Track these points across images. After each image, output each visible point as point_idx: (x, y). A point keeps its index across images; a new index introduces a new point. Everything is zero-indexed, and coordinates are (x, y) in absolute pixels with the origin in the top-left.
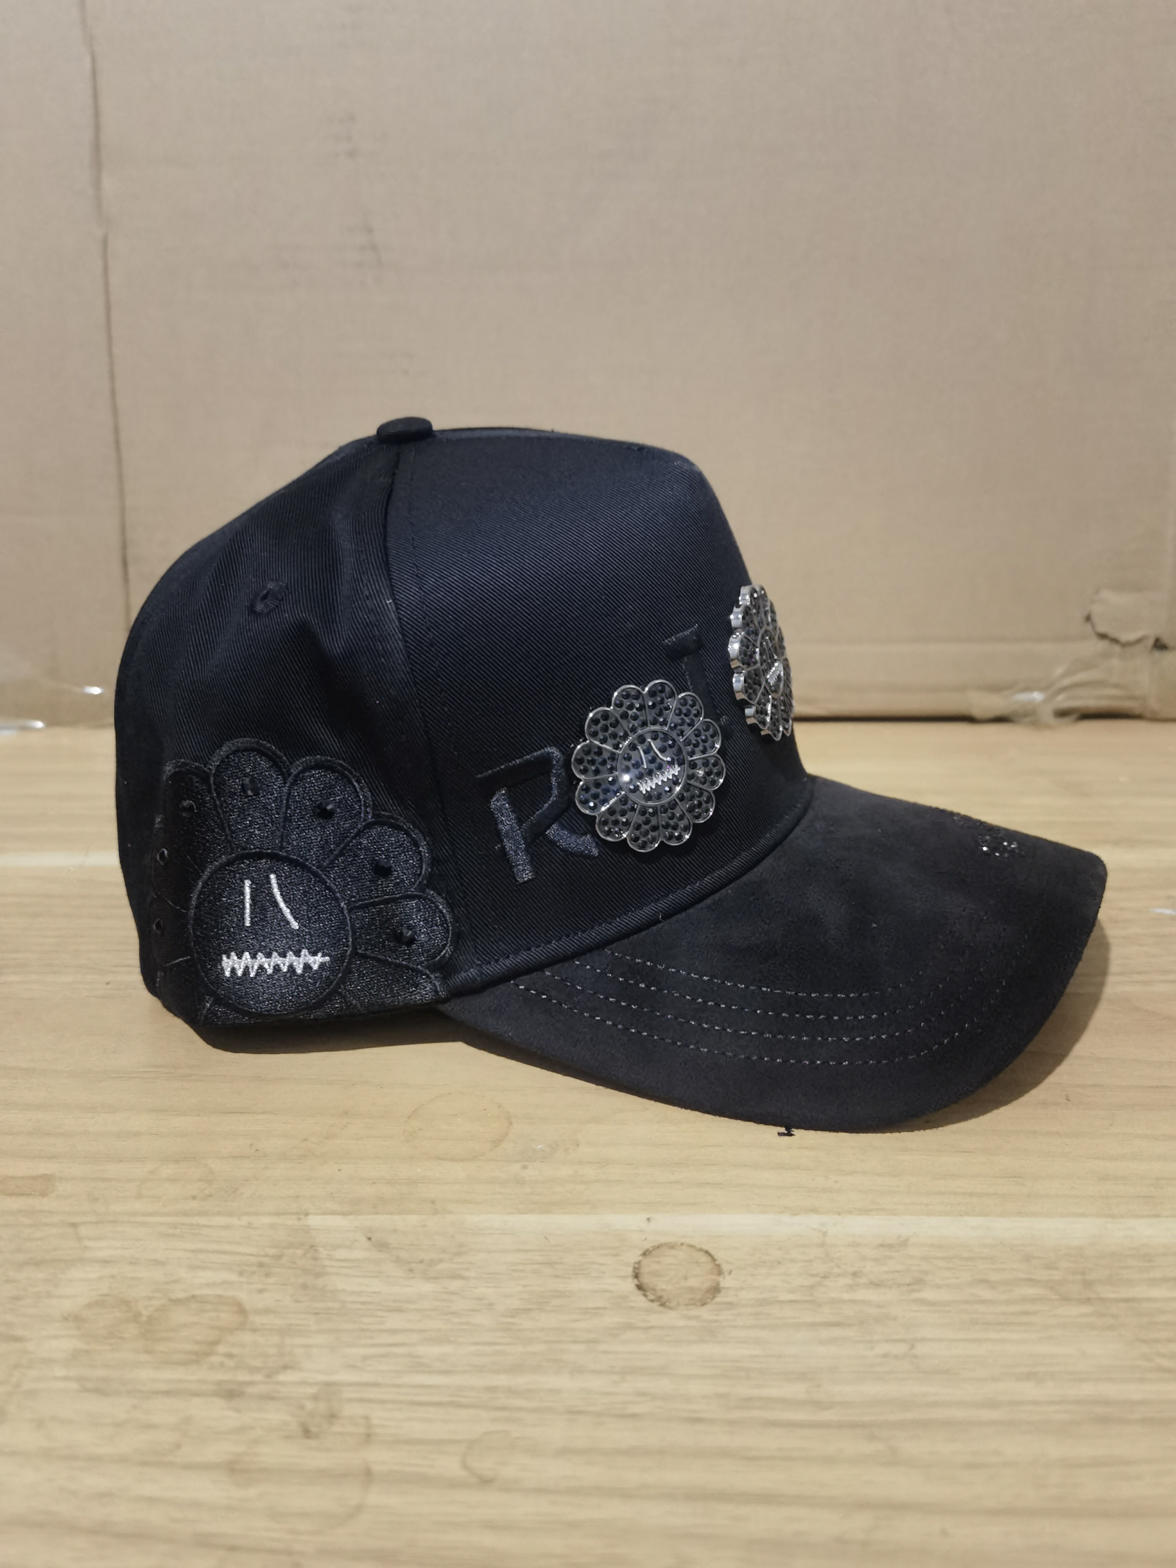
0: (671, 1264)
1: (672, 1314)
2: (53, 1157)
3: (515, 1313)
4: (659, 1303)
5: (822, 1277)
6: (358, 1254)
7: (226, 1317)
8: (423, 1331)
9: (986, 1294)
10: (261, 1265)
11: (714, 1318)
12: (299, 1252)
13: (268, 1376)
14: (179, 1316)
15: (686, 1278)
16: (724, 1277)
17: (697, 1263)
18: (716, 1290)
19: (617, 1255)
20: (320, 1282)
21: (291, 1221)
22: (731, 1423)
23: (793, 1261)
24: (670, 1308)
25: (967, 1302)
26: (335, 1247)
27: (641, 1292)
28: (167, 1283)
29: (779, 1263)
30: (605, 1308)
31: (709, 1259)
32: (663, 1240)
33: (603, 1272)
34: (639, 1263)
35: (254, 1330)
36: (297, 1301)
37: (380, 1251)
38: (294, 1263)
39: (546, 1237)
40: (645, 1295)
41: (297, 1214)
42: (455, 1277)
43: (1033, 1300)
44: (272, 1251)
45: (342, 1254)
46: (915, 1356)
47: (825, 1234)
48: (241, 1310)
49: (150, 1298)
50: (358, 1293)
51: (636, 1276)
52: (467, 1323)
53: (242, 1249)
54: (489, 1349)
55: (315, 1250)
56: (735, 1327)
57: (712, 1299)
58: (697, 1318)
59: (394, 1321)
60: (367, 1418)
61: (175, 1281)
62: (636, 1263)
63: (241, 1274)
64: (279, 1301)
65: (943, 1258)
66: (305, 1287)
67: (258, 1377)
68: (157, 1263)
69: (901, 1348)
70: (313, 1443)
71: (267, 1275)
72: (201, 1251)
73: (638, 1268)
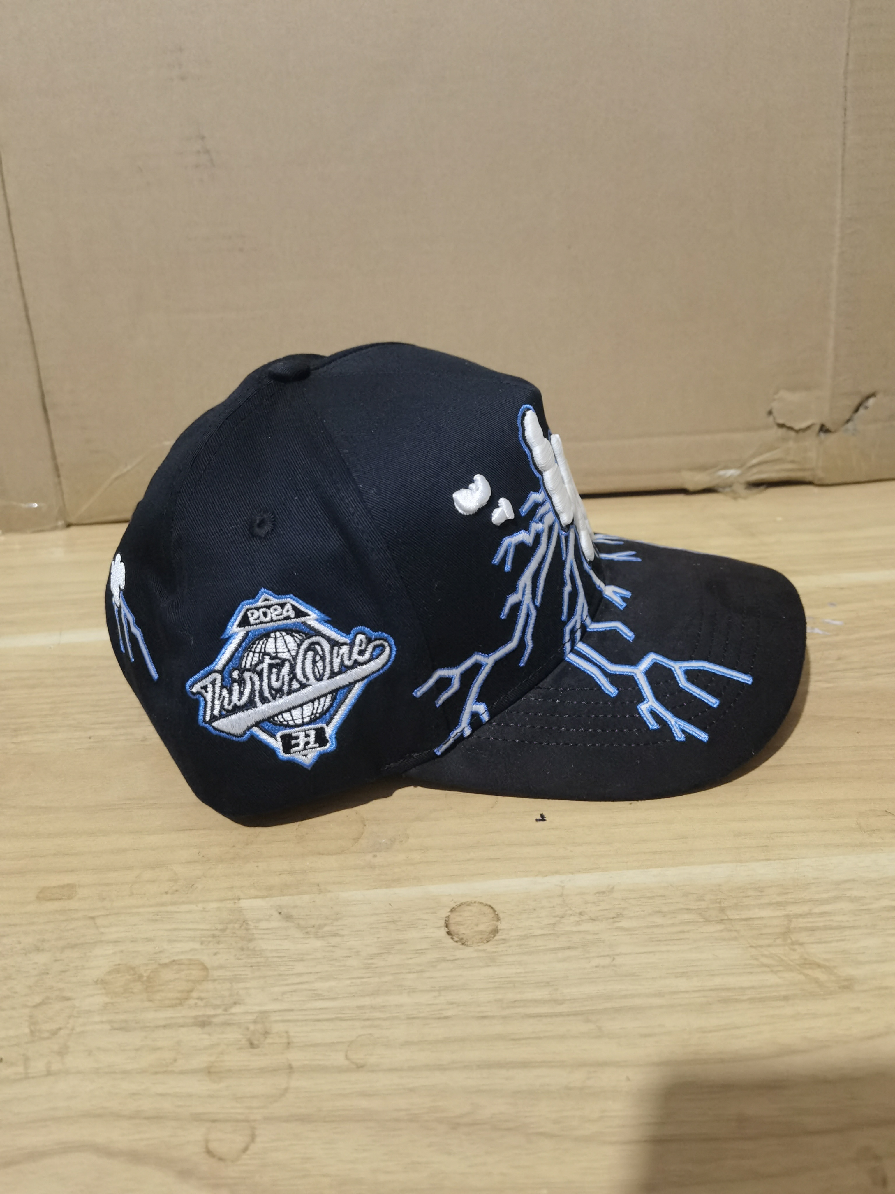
0: (468, 916)
1: (470, 949)
2: (72, 871)
3: (372, 956)
4: (461, 943)
5: (560, 918)
6: (274, 924)
7: (196, 973)
8: (317, 973)
9: (659, 920)
10: (214, 936)
11: (494, 950)
12: (237, 926)
13: (226, 1010)
14: (167, 975)
15: (477, 925)
16: (501, 923)
17: (484, 914)
18: (495, 931)
19: (435, 913)
20: (251, 945)
21: (229, 904)
22: (505, 1017)
23: (542, 908)
24: (467, 946)
25: (648, 927)
26: (259, 920)
27: (450, 937)
28: (156, 953)
29: (535, 910)
30: (428, 949)
31: (492, 911)
32: (464, 900)
33: (426, 925)
34: (448, 917)
35: (214, 980)
36: (238, 959)
37: (287, 921)
38: (234, 933)
39: (390, 904)
40: (452, 939)
41: (233, 899)
42: (335, 935)
43: (688, 923)
44: (220, 927)
45: (263, 925)
46: (615, 966)
47: (563, 887)
48: (205, 968)
49: (147, 965)
50: (276, 951)
51: (447, 926)
52: (344, 966)
53: (202, 926)
54: (358, 981)
55: (247, 924)
56: (507, 955)
57: (493, 938)
58: (484, 950)
59: (300, 968)
60: (287, 1032)
61: (161, 952)
62: (446, 917)
63: (202, 943)
64: (228, 960)
65: (635, 898)
66: (242, 949)
67: (219, 1011)
68: (150, 940)
69: (607, 961)
70: (256, 1051)
71: (218, 943)
72: (175, 929)
73: (448, 921)
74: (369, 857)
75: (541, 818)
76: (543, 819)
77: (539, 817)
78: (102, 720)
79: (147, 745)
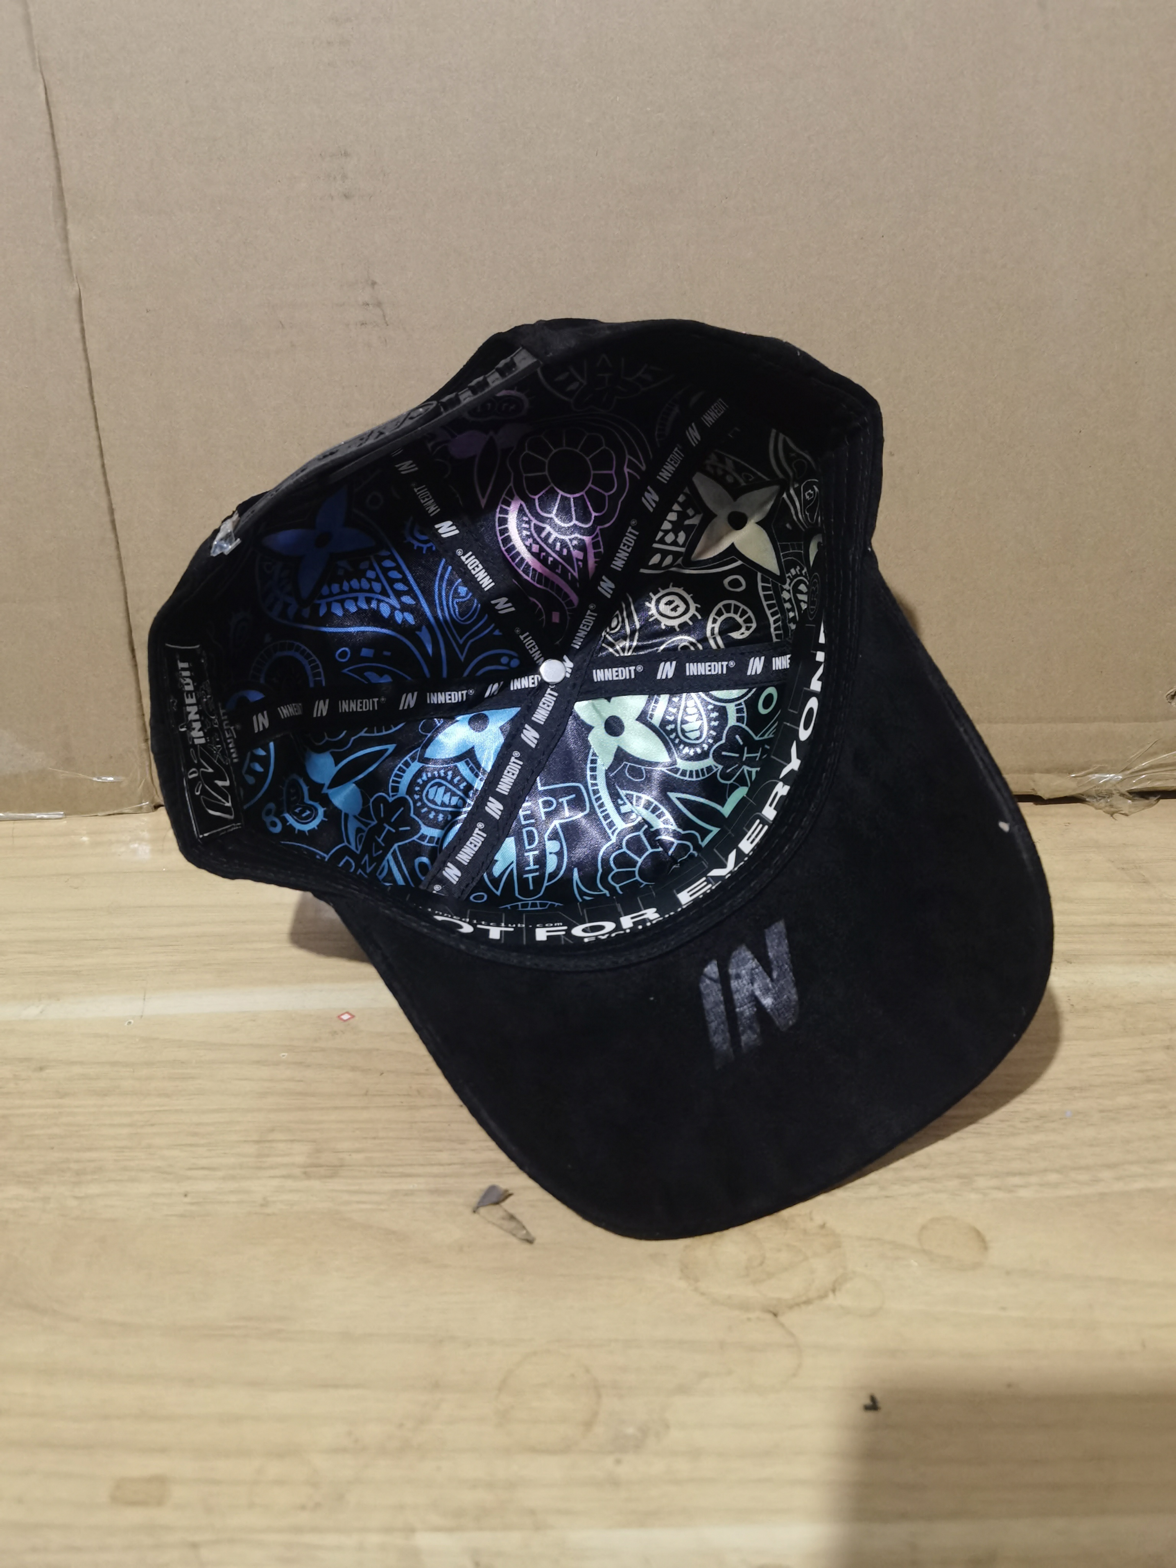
2: (163, 1451)
21: (399, 1540)
39: (646, 1561)
41: (405, 1530)
47: (915, 1549)
74: (609, 1462)
75: (871, 1404)
76: (874, 1405)
78: (203, 1162)
79: (268, 1215)
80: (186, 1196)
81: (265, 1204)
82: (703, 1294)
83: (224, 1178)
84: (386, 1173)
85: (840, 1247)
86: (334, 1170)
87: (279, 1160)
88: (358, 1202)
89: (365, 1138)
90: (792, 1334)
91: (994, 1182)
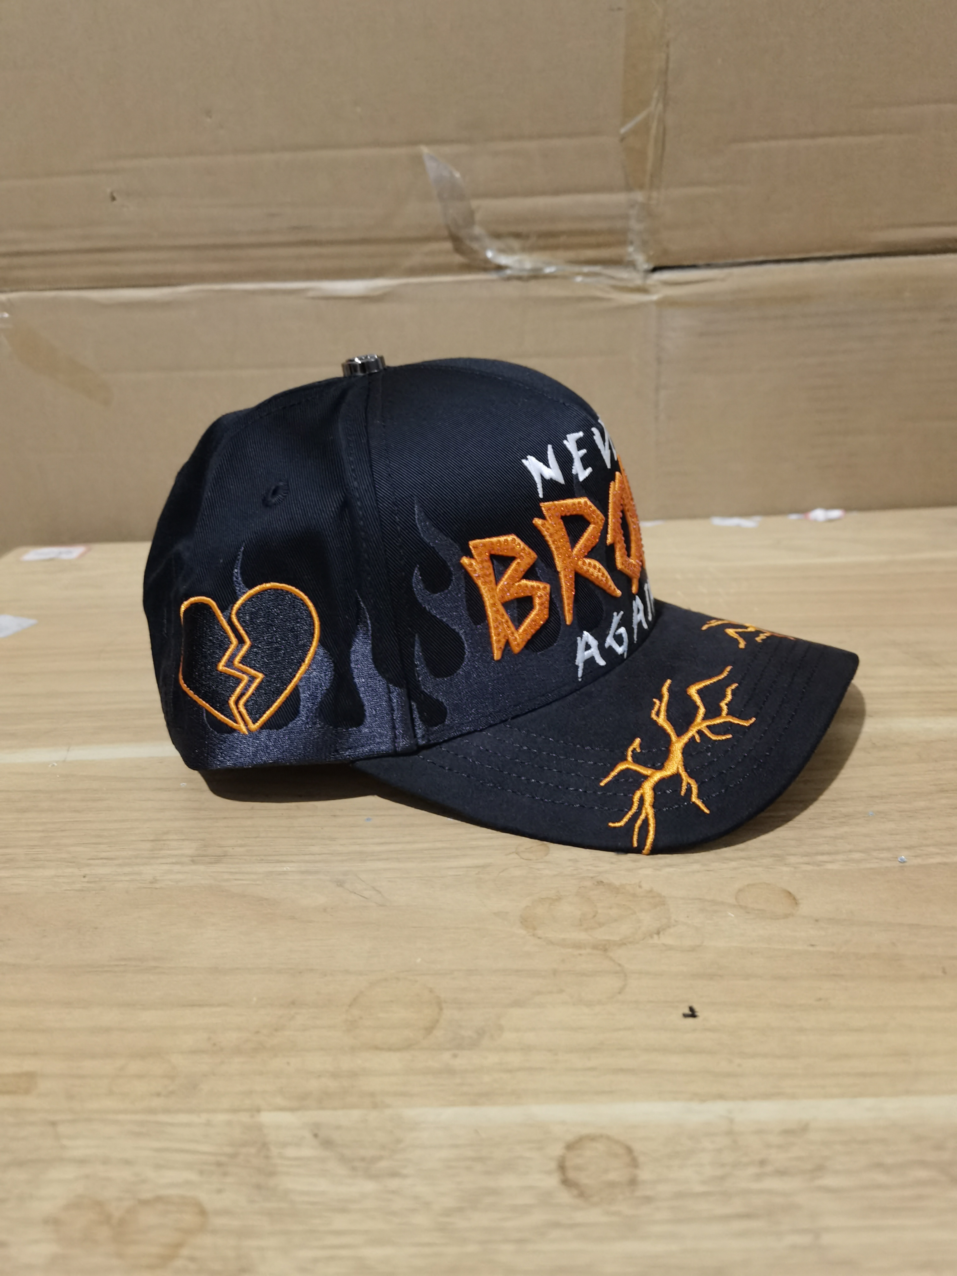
0: (591, 1158)
1: (597, 1210)
2: (35, 1054)
3: (450, 1212)
4: (582, 1198)
5: (732, 1167)
6: (306, 1152)
7: (188, 1219)
8: (365, 1232)
10: (219, 1164)
11: (635, 1213)
12: (253, 1150)
14: (148, 1217)
15: (606, 1172)
16: (641, 1171)
17: (615, 1156)
18: (633, 1183)
19: (542, 1149)
20: (272, 1182)
21: (245, 1118)
23: (703, 1150)
24: (593, 1204)
26: (285, 1145)
28: (135, 1183)
29: (691, 1153)
30: (532, 1206)
31: (626, 1151)
32: (584, 1132)
33: (530, 1168)
34: (564, 1156)
35: (214, 1233)
36: (251, 1202)
37: (326, 1148)
38: (248, 1162)
39: (476, 1131)
40: (570, 1190)
41: (251, 1110)
42: (395, 1175)
44: (228, 1150)
45: (291, 1152)
47: (731, 1121)
48: (202, 1211)
49: (120, 1199)
50: (307, 1193)
51: (562, 1170)
52: (407, 1224)
53: (204, 1148)
54: (426, 1250)
55: (267, 1149)
56: (654, 1222)
57: (631, 1193)
58: (619, 1213)
59: (340, 1222)
61: (142, 1181)
62: (560, 1157)
63: (201, 1173)
64: (236, 1201)
65: (841, 1143)
66: (258, 1187)
68: (127, 1162)
71: (225, 1174)
72: (165, 1150)
73: (563, 1163)
74: (446, 1056)
75: (689, 1013)
76: (692, 1014)
77: (687, 1011)
78: (104, 855)
79: (156, 889)
80: (84, 877)
81: (154, 881)
82: (539, 938)
83: (120, 865)
84: (263, 860)
85: (664, 904)
86: (218, 859)
87: (169, 852)
88: (236, 880)
89: (246, 837)
90: (620, 965)
91: (805, 859)
